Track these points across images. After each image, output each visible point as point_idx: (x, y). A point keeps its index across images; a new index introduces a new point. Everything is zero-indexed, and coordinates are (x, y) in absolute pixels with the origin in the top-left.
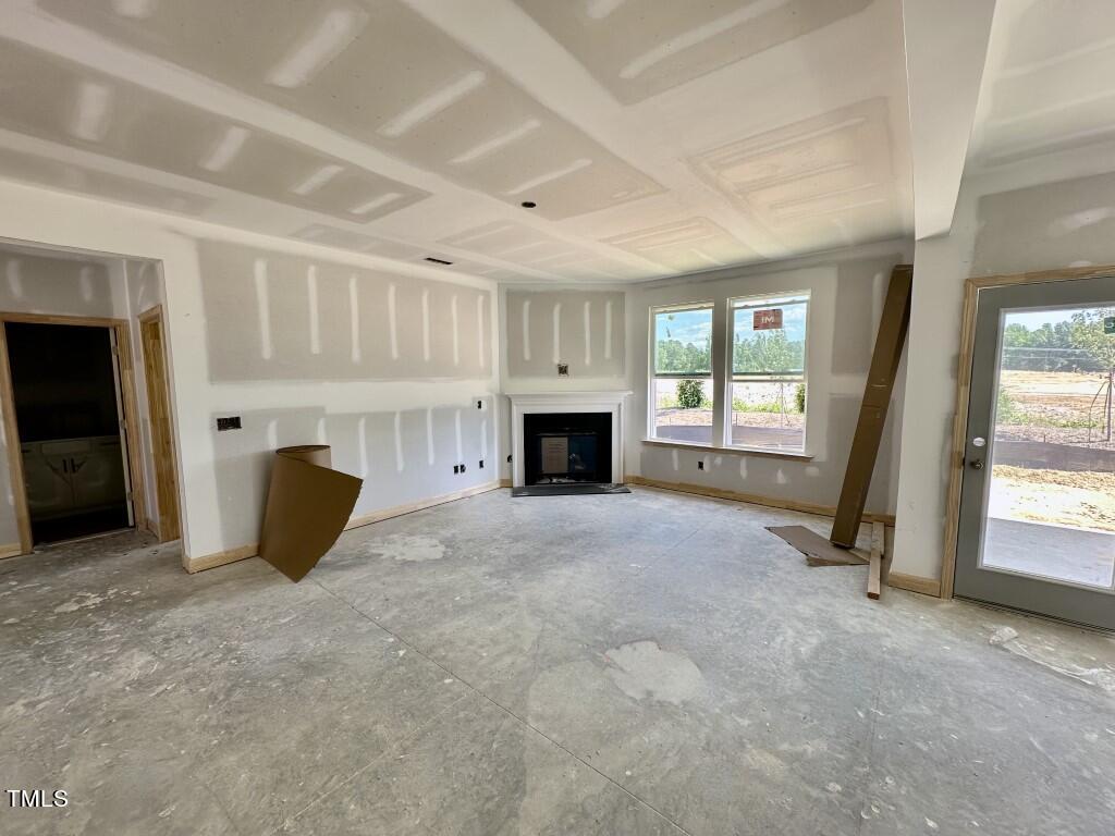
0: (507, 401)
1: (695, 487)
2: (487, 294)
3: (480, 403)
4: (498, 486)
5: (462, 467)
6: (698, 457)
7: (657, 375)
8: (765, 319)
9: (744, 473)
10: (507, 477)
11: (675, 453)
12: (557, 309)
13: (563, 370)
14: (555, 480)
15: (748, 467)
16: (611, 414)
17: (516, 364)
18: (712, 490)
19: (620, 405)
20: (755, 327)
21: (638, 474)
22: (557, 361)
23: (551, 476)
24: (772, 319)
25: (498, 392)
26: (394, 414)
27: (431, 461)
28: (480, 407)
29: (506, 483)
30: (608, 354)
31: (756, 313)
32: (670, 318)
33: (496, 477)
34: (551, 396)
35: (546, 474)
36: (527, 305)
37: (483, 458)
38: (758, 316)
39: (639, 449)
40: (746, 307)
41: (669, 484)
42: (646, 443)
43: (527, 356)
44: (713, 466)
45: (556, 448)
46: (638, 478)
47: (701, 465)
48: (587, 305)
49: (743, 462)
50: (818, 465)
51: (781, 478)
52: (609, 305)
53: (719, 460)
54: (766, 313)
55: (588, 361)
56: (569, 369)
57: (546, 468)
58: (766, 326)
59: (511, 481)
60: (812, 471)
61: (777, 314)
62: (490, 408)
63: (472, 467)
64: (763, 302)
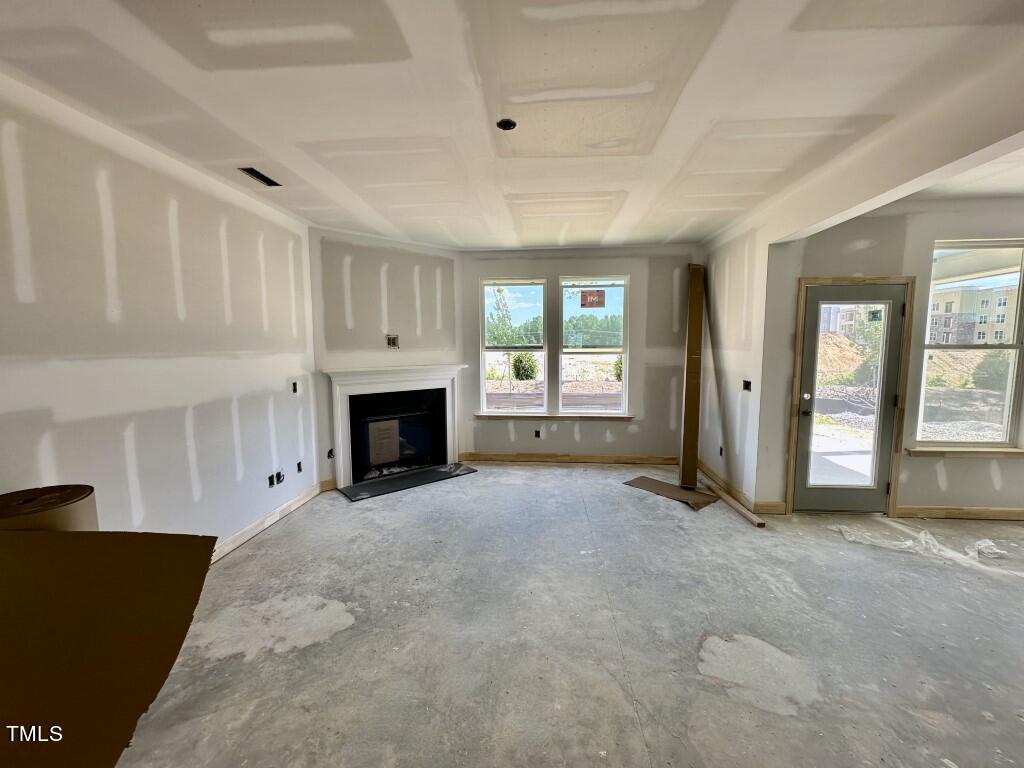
0: (326, 380)
1: (532, 455)
2: (297, 239)
3: (295, 384)
4: (318, 492)
5: (279, 475)
6: (533, 426)
7: (487, 348)
8: (590, 299)
9: (577, 436)
10: (328, 477)
11: (511, 425)
12: (384, 269)
13: (392, 342)
14: (385, 472)
15: (581, 431)
16: (444, 389)
17: (334, 335)
18: (548, 456)
19: (453, 380)
20: (583, 305)
21: (473, 451)
22: (385, 330)
23: (379, 467)
24: (596, 298)
25: (313, 369)
26: (183, 410)
27: (240, 476)
28: (295, 390)
29: (329, 486)
30: (439, 325)
31: (583, 292)
32: (499, 291)
33: (315, 481)
34: (386, 372)
35: (375, 466)
36: (348, 260)
37: (301, 458)
38: (584, 295)
39: (472, 424)
40: (574, 286)
41: (505, 456)
42: (479, 418)
43: (350, 324)
44: (549, 432)
45: (386, 434)
46: (471, 455)
47: (537, 434)
48: (417, 268)
49: (577, 426)
50: (638, 423)
51: (609, 437)
52: (438, 272)
53: (554, 427)
54: (591, 293)
55: (419, 332)
56: (400, 342)
57: (375, 457)
58: (592, 305)
59: (334, 481)
60: (633, 428)
61: (601, 294)
62: (306, 392)
63: (289, 473)
64: (588, 283)
